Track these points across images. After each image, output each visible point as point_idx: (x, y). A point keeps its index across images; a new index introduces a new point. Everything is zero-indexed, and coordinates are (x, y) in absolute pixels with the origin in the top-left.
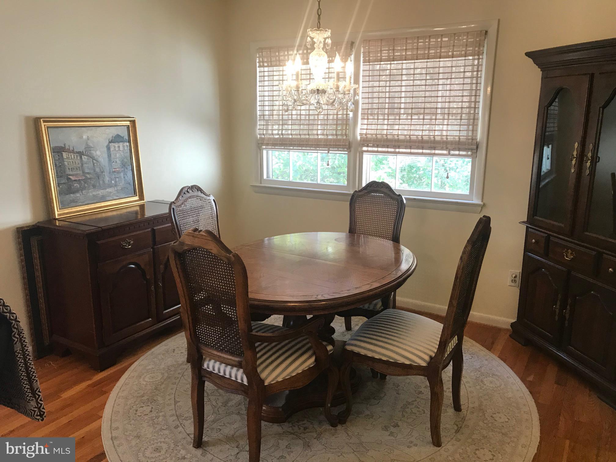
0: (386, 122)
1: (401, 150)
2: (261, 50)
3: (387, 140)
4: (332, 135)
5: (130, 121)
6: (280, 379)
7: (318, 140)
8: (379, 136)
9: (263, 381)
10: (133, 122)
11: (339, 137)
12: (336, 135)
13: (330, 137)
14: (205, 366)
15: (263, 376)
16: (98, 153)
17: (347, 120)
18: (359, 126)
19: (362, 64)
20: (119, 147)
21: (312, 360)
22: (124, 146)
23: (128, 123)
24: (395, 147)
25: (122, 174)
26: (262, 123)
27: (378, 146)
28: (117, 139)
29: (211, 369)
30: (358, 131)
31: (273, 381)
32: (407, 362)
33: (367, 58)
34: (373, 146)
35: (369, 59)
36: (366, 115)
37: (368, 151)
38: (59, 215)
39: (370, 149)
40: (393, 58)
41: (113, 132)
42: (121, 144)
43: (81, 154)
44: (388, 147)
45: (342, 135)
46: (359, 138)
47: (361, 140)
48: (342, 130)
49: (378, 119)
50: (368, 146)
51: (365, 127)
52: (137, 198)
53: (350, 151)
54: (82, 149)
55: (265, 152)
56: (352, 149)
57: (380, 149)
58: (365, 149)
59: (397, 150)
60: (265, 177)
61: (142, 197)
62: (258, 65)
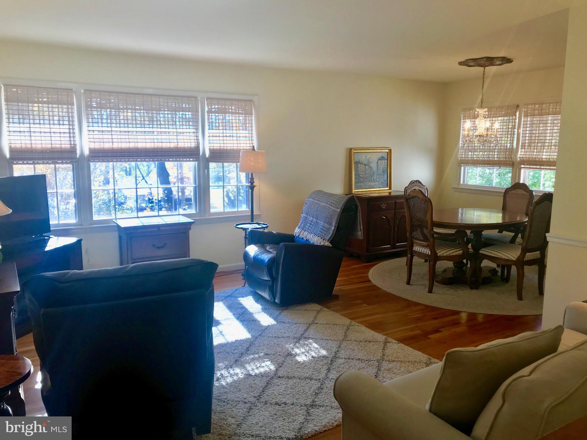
0: (535, 150)
1: (544, 167)
2: (465, 110)
3: (536, 161)
4: (503, 158)
5: (389, 150)
6: (445, 255)
7: (494, 161)
8: (531, 159)
9: (437, 254)
10: (390, 150)
11: (507, 159)
12: (505, 158)
13: (502, 159)
14: (414, 249)
15: (437, 252)
16: (373, 164)
17: (512, 149)
18: (519, 153)
19: (523, 117)
20: (382, 162)
21: (462, 252)
22: (384, 162)
23: (388, 151)
24: (540, 165)
25: (382, 176)
26: (462, 151)
27: (530, 165)
28: (382, 158)
29: (416, 250)
30: (519, 156)
31: (442, 254)
32: (507, 258)
33: (526, 114)
34: (527, 165)
35: (527, 115)
36: (523, 146)
37: (524, 168)
38: (354, 192)
39: (525, 166)
40: (541, 114)
41: (381, 155)
42: (383, 161)
43: (365, 165)
44: (536, 165)
45: (508, 158)
46: (519, 159)
47: (519, 161)
48: (509, 155)
49: (531, 149)
50: (524, 165)
51: (523, 153)
52: (388, 188)
53: (513, 168)
54: (366, 162)
55: (462, 168)
56: (515, 166)
57: (531, 166)
58: (523, 166)
59: (542, 167)
60: (462, 182)
61: (390, 189)
62: (462, 118)
